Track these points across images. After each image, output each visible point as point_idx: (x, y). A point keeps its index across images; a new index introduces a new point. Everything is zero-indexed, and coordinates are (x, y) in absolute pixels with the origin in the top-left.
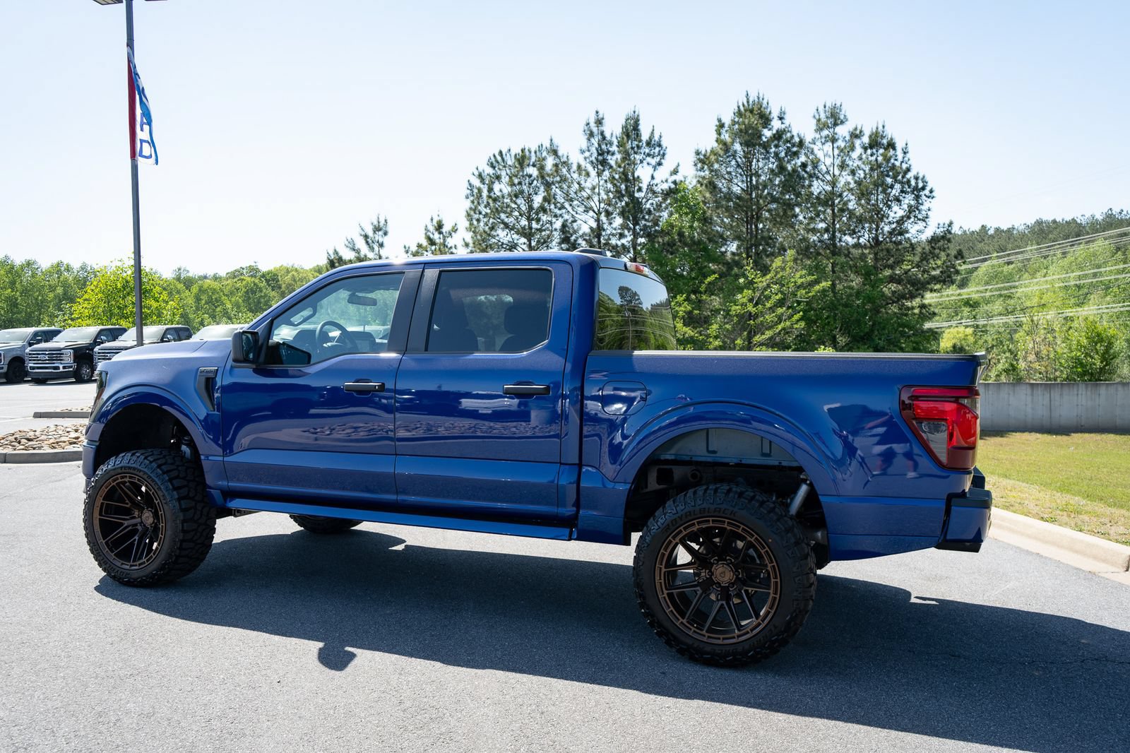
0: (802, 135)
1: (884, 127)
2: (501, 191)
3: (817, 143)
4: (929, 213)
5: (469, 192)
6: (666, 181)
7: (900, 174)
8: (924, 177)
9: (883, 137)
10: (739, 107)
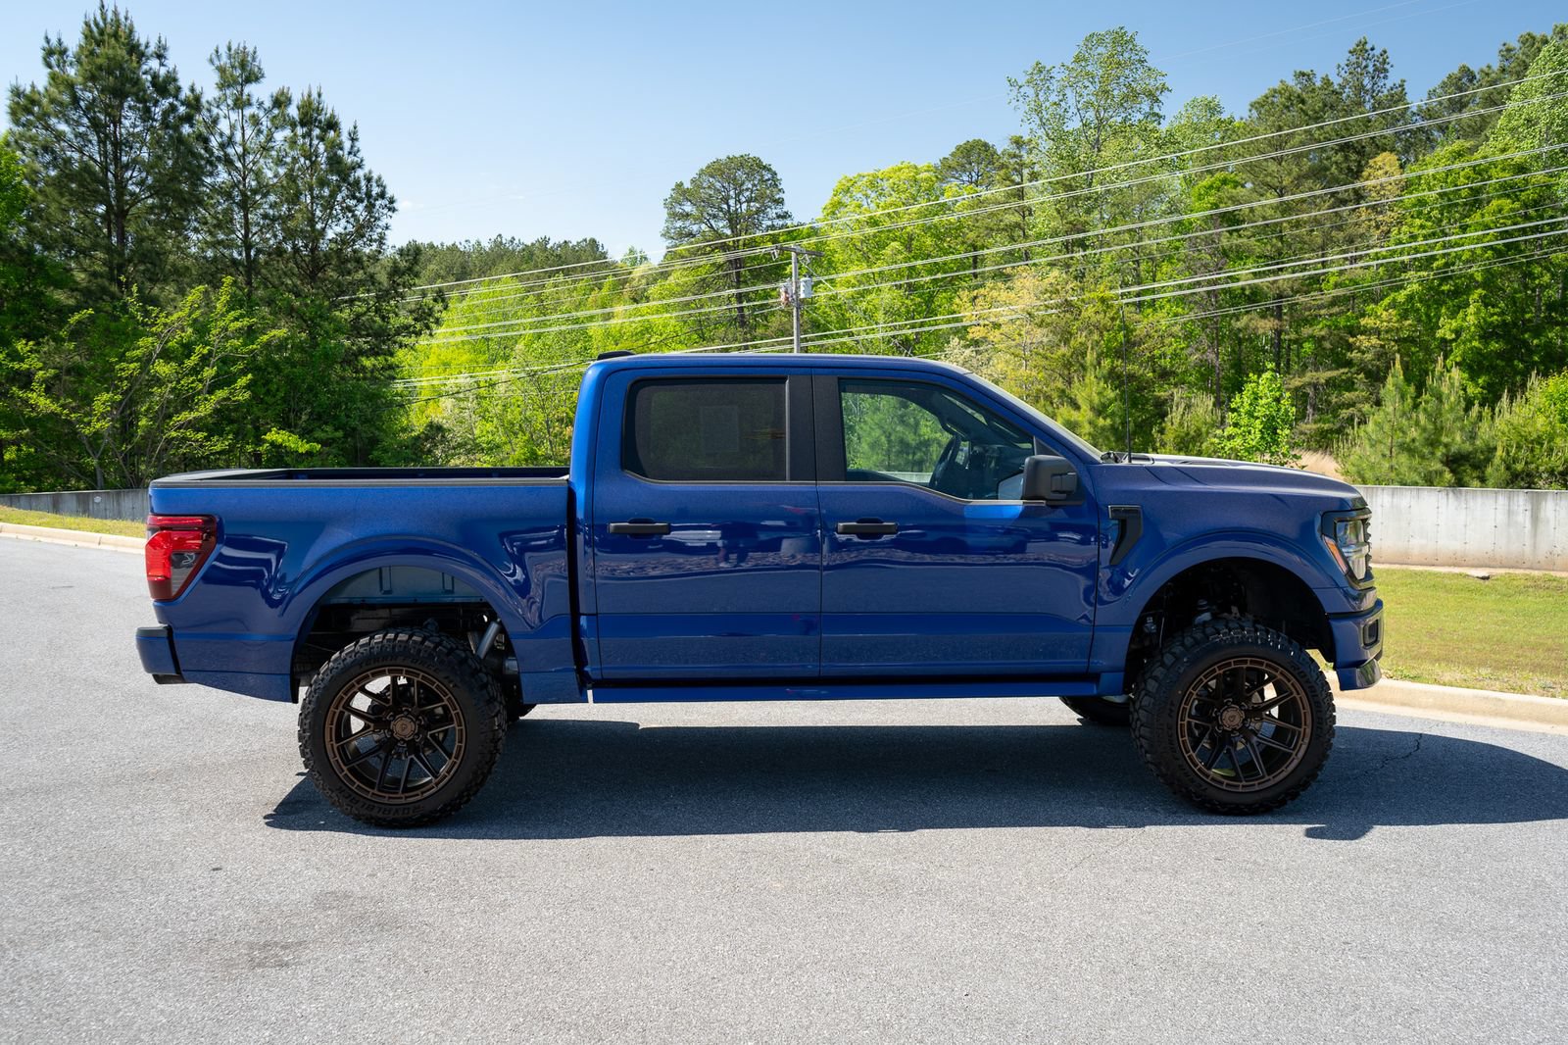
1: (319, 95)
3: (221, 107)
4: (386, 232)
8: (380, 178)
9: (319, 111)
10: (89, 25)
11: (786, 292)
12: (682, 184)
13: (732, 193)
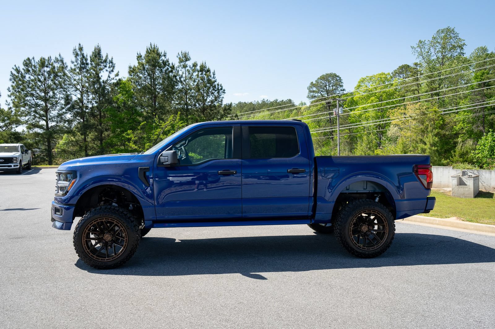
0: (174, 64)
1: (205, 63)
3: (180, 68)
4: (223, 99)
6: (113, 79)
7: (212, 83)
8: (221, 85)
9: (205, 67)
10: (147, 49)
11: (335, 112)
12: (312, 82)
13: (327, 84)
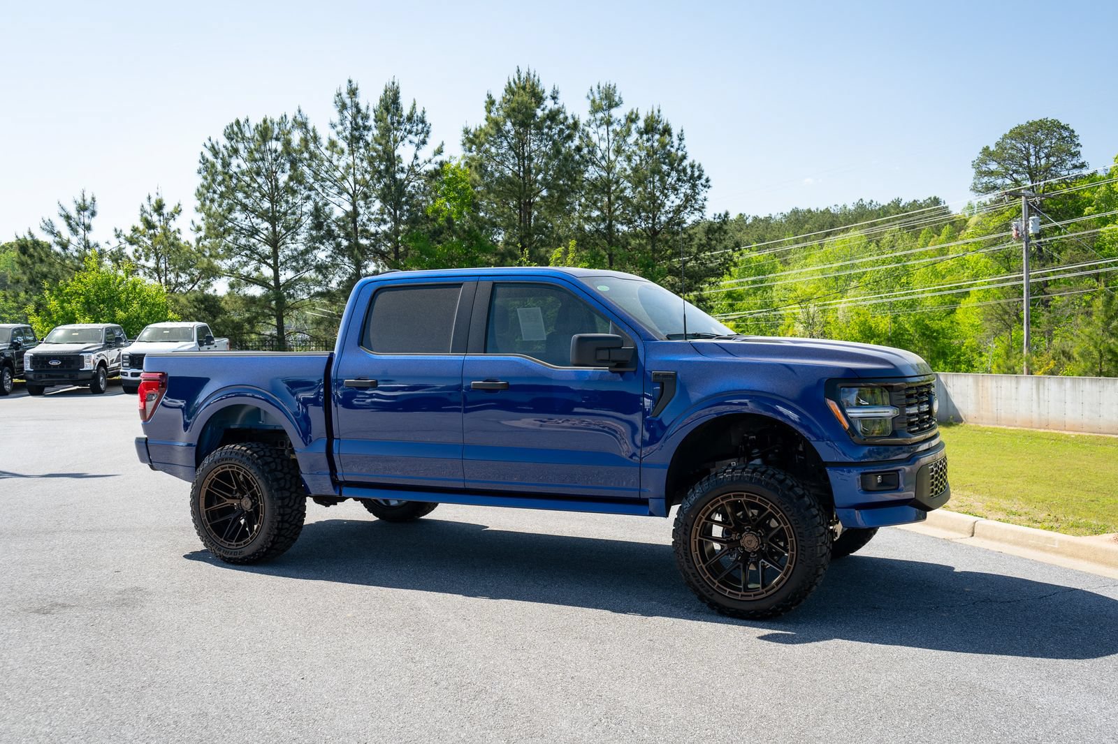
0: (577, 117)
1: (659, 111)
2: (239, 166)
3: (592, 126)
4: (705, 203)
5: (201, 166)
6: (430, 161)
7: (675, 162)
8: (700, 165)
9: (658, 122)
10: (509, 83)
11: (1017, 229)
12: (988, 148)
13: (1032, 151)
